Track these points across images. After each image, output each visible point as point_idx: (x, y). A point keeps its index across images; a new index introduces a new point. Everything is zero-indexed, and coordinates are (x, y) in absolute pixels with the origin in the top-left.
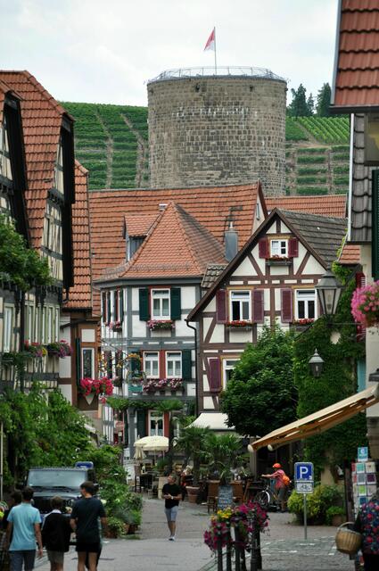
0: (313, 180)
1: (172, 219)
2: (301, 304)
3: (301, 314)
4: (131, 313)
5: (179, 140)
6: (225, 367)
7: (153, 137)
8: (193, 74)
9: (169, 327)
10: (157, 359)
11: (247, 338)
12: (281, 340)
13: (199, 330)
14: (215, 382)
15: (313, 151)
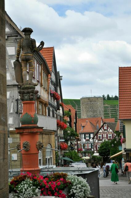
0: (107, 111)
1: (89, 123)
2: (109, 136)
3: (109, 138)
4: (83, 138)
5: (86, 108)
6: (98, 146)
7: (81, 107)
8: (88, 97)
9: (89, 140)
10: (87, 145)
11: (101, 142)
12: (107, 142)
13: (94, 141)
14: (96, 148)
15: (106, 106)
